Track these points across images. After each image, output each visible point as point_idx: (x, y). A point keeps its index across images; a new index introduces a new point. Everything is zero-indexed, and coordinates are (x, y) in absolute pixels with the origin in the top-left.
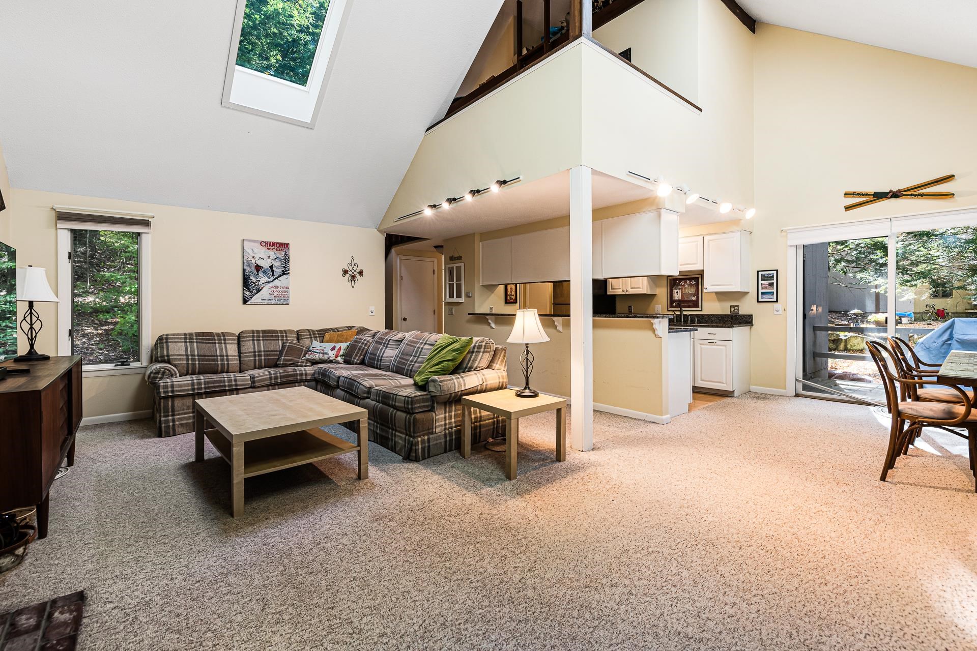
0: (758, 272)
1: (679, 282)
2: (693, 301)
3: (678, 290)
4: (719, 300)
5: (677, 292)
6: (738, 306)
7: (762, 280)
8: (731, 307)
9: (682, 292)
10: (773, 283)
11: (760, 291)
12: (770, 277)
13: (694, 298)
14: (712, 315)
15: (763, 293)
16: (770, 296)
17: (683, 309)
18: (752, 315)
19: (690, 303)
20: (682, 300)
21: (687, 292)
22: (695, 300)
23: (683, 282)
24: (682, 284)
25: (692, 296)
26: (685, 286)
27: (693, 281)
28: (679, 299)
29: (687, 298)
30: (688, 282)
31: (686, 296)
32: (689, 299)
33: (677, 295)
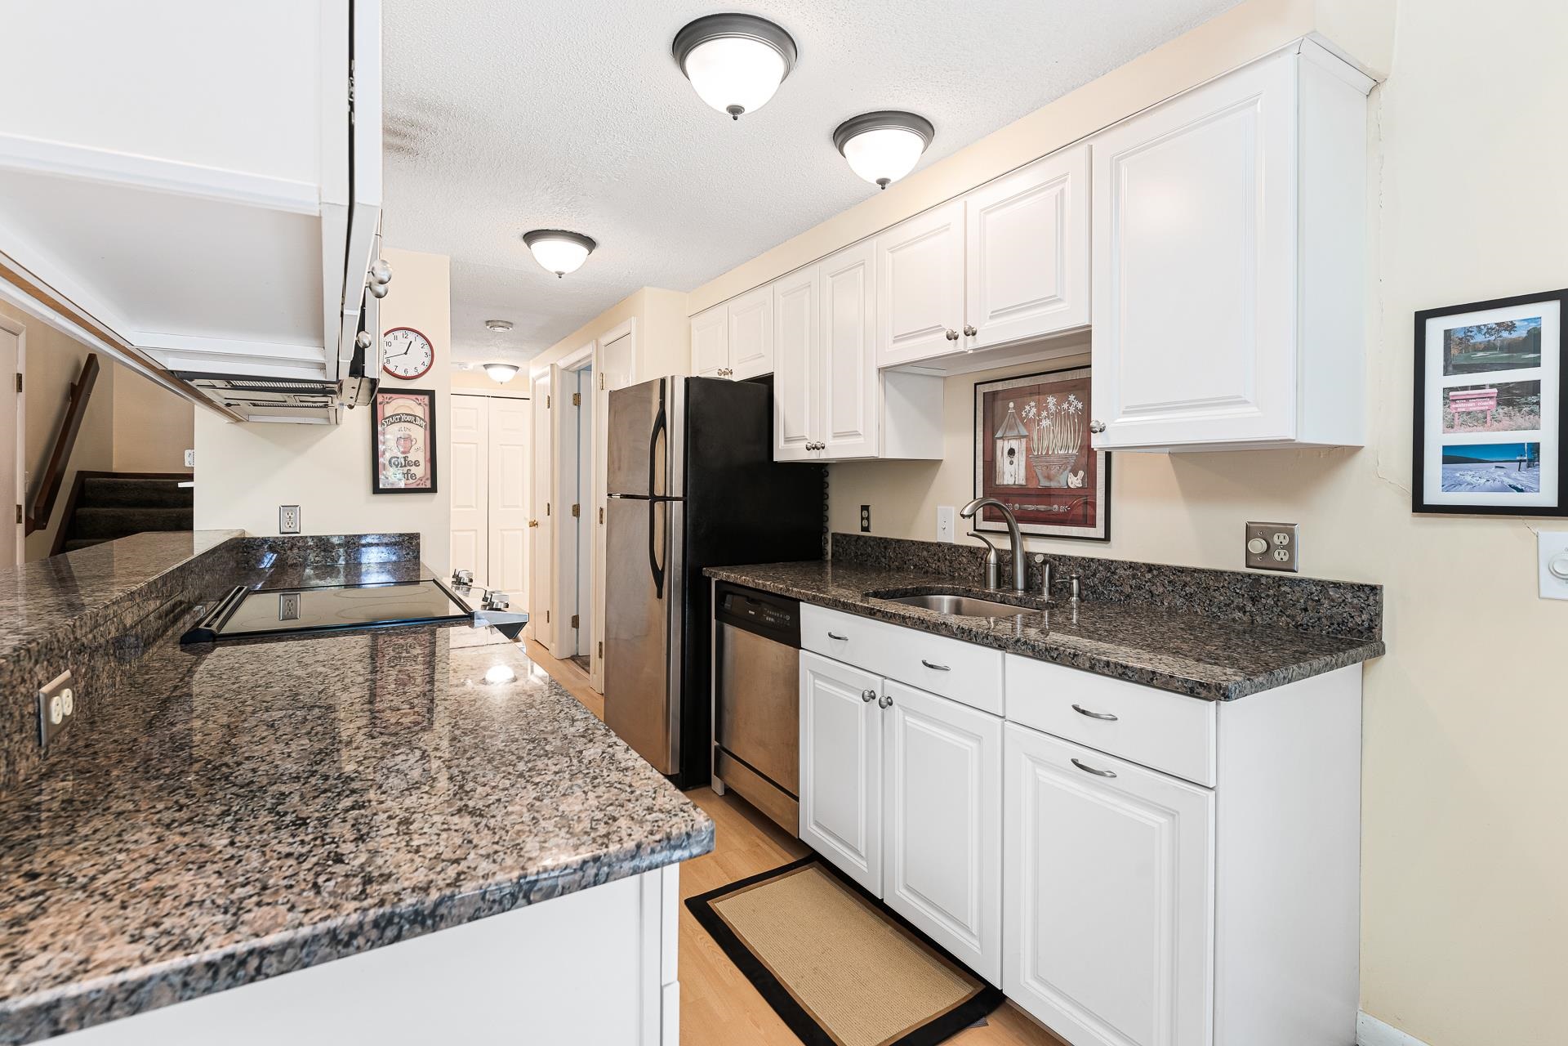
0: (1421, 318)
1: (1019, 408)
2: (1069, 492)
3: (1014, 444)
4: (1194, 493)
5: (1011, 452)
6: (1289, 530)
7: (1450, 368)
8: (1250, 532)
9: (1029, 450)
10: (1534, 387)
11: (1437, 438)
12: (1513, 347)
13: (1075, 482)
14: (1150, 568)
15: (1452, 456)
16: (1514, 473)
17: (1024, 527)
18: (1375, 590)
19: (1056, 506)
20: (1030, 486)
21: (1047, 453)
22: (1078, 488)
23: (1033, 404)
24: (1031, 415)
25: (1067, 471)
26: (1040, 420)
27: (1072, 398)
28: (1017, 483)
29: (1049, 478)
30: (1051, 405)
31: (1044, 468)
32: (1053, 484)
33: (1011, 463)
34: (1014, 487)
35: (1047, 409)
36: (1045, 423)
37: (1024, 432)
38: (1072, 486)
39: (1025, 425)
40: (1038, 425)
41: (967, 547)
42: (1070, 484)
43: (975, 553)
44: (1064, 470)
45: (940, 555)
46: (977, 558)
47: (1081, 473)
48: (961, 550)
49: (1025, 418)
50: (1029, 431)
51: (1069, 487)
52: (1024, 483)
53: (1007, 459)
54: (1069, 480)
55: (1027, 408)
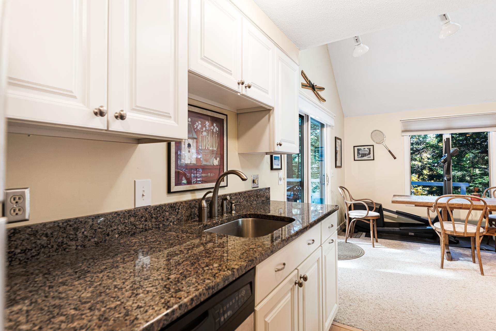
1: (193, 123)
2: (214, 167)
3: (190, 141)
5: (189, 146)
9: (197, 146)
13: (216, 162)
16: (278, 162)
19: (209, 174)
20: (198, 165)
21: (205, 148)
22: (217, 165)
23: (200, 122)
24: (199, 128)
25: (213, 158)
26: (202, 132)
27: (215, 125)
28: (192, 163)
29: (206, 160)
30: (207, 126)
31: (204, 155)
32: (208, 164)
33: (189, 152)
34: (191, 165)
35: (205, 126)
36: (204, 134)
37: (195, 136)
38: (215, 164)
39: (196, 132)
40: (202, 134)
41: (169, 204)
42: (214, 163)
43: (174, 207)
44: (212, 157)
45: (147, 216)
46: (176, 209)
47: (218, 159)
48: (164, 208)
49: (196, 129)
50: (197, 135)
51: (214, 165)
52: (195, 162)
53: (187, 149)
54: (214, 162)
55: (197, 124)
